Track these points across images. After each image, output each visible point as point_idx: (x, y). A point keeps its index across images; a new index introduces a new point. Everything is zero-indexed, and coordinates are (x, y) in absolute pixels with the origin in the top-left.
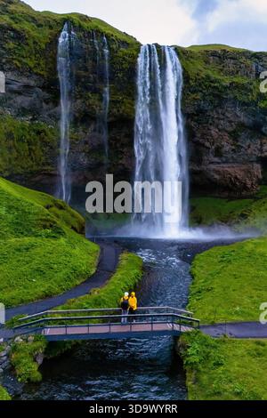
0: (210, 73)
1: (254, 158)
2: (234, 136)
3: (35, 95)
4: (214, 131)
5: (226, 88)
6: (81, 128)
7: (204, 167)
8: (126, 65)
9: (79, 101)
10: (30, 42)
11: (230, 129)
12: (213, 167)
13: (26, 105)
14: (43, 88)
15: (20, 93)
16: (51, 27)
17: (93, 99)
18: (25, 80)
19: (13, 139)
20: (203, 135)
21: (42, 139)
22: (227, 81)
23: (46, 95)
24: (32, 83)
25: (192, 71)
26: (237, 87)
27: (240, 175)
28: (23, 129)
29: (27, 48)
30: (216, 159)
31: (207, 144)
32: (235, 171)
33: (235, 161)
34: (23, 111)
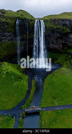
0: (51, 25)
1: (61, 44)
2: (56, 39)
3: (12, 36)
4: (52, 39)
5: (55, 29)
6: (22, 42)
7: (49, 46)
8: (32, 26)
9: (21, 36)
10: (10, 25)
11: (55, 38)
12: (51, 46)
13: (10, 39)
14: (14, 35)
15: (8, 37)
16: (14, 19)
17: (25, 36)
18: (10, 34)
19: (8, 47)
20: (49, 40)
21: (14, 46)
22: (55, 27)
23: (14, 36)
24: (11, 34)
25: (47, 26)
26: (58, 29)
27: (57, 47)
28: (10, 44)
29: (10, 26)
30: (52, 44)
31: (50, 41)
32: (56, 46)
33: (56, 44)
34: (10, 40)
